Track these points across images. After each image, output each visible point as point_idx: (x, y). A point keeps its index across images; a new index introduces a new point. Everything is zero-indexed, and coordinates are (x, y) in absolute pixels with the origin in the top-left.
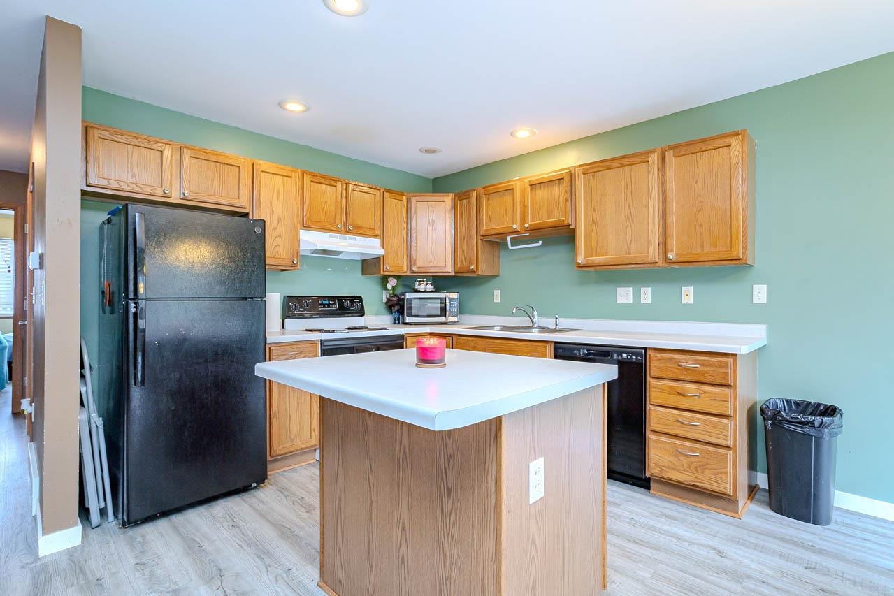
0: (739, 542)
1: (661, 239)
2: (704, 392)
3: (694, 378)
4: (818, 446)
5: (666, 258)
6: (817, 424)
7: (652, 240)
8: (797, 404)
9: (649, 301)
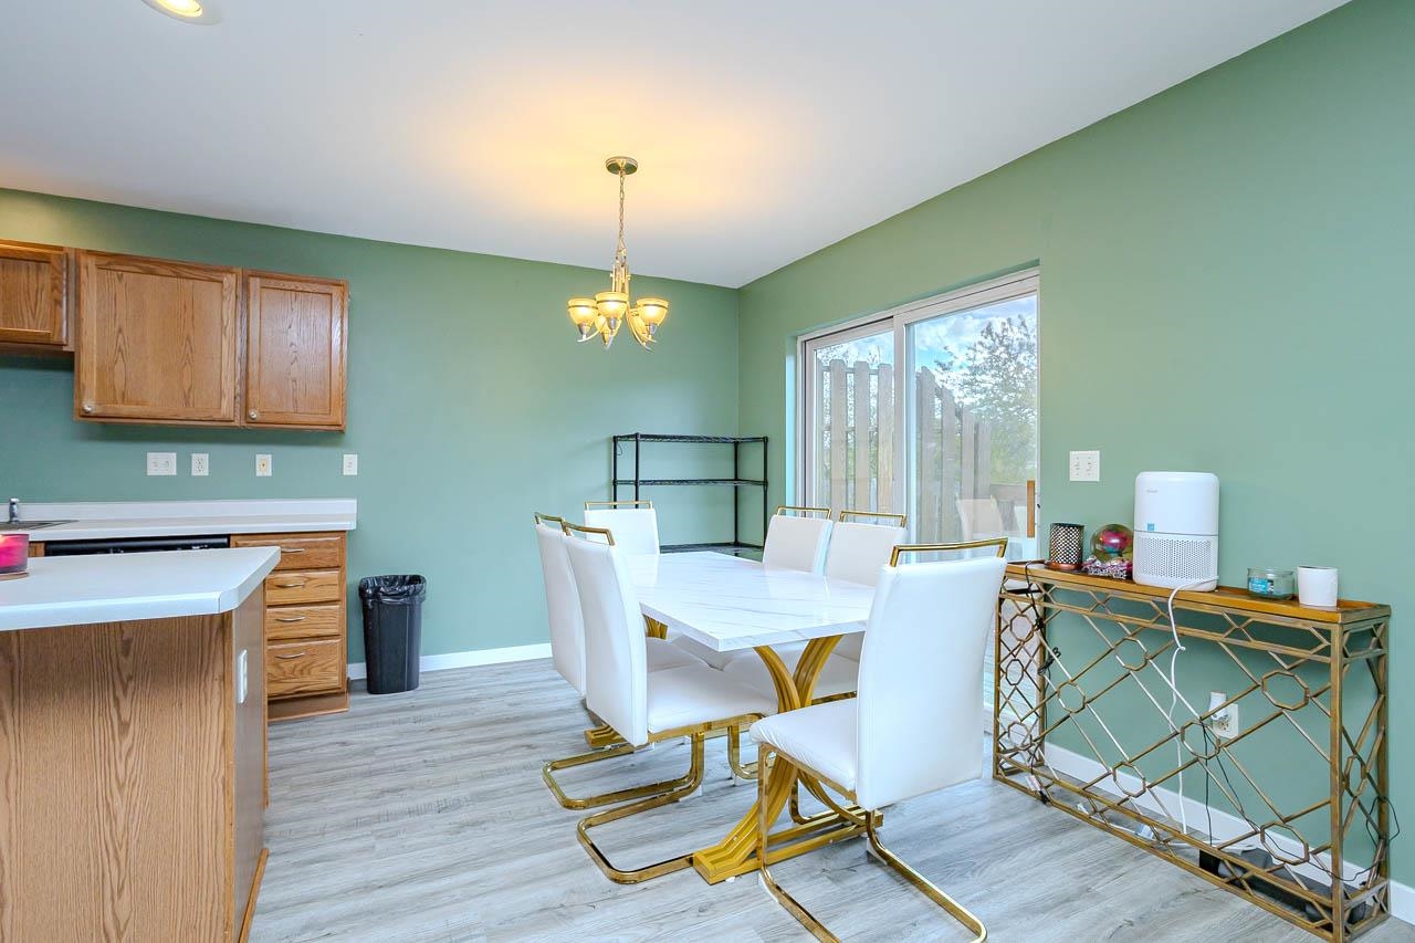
0: (355, 729)
1: (238, 391)
2: (310, 579)
3: (297, 565)
4: (412, 613)
5: (247, 415)
6: (411, 591)
7: (226, 391)
8: (386, 580)
9: (205, 472)
